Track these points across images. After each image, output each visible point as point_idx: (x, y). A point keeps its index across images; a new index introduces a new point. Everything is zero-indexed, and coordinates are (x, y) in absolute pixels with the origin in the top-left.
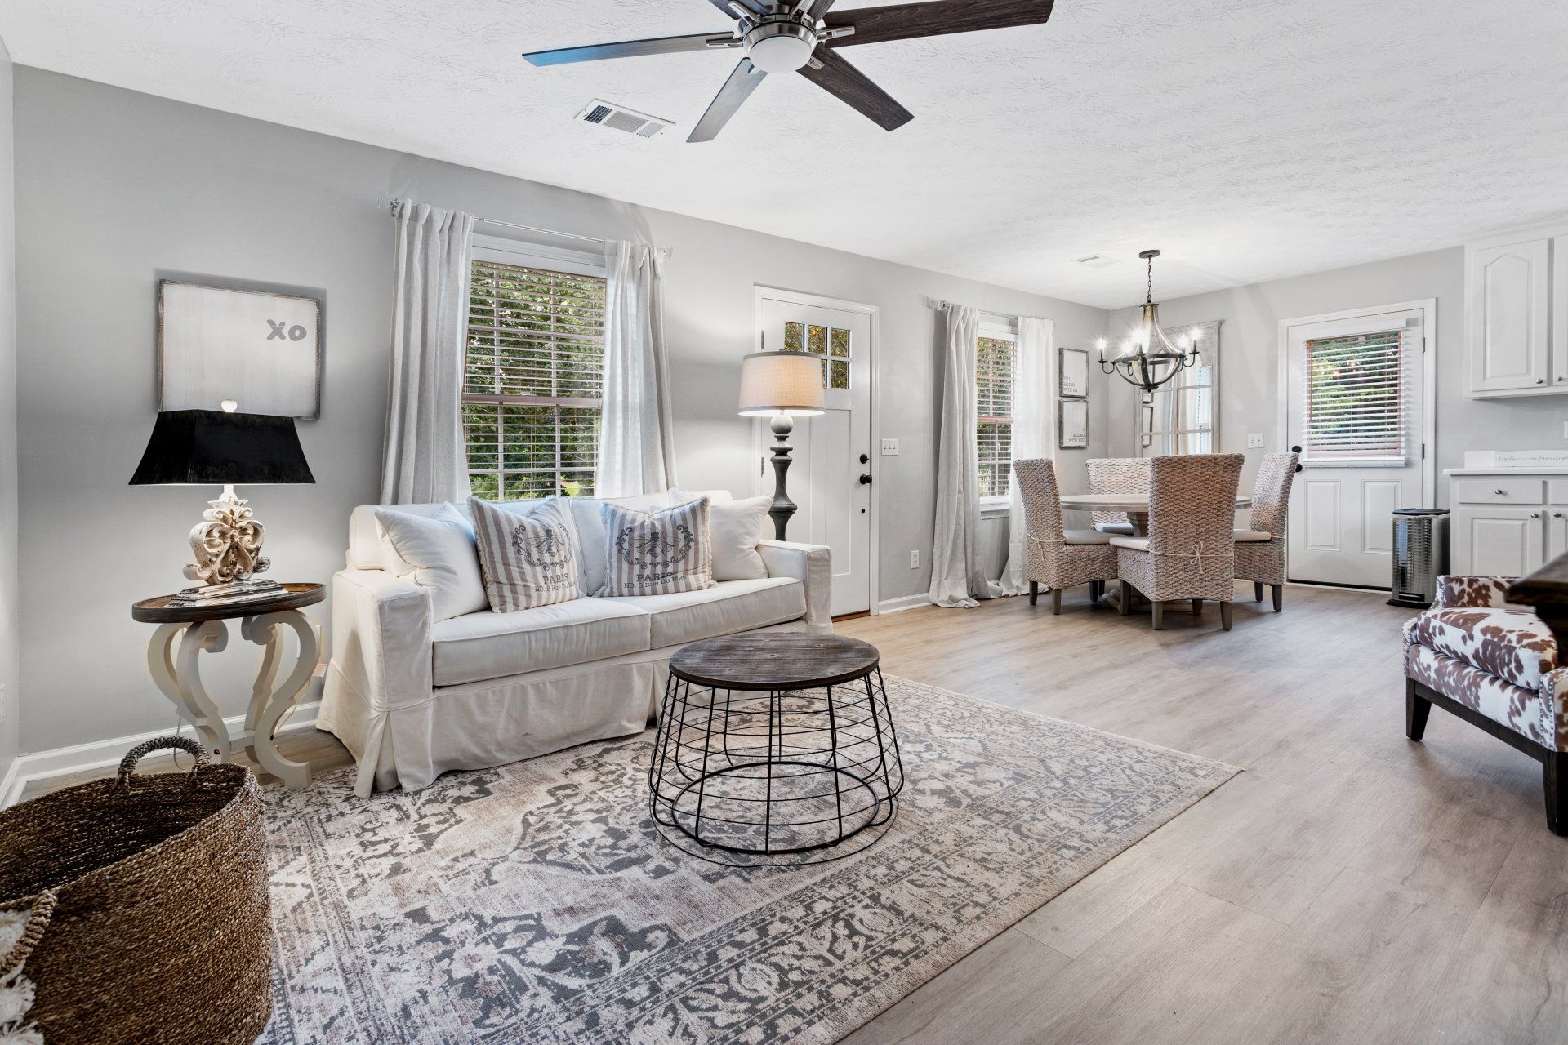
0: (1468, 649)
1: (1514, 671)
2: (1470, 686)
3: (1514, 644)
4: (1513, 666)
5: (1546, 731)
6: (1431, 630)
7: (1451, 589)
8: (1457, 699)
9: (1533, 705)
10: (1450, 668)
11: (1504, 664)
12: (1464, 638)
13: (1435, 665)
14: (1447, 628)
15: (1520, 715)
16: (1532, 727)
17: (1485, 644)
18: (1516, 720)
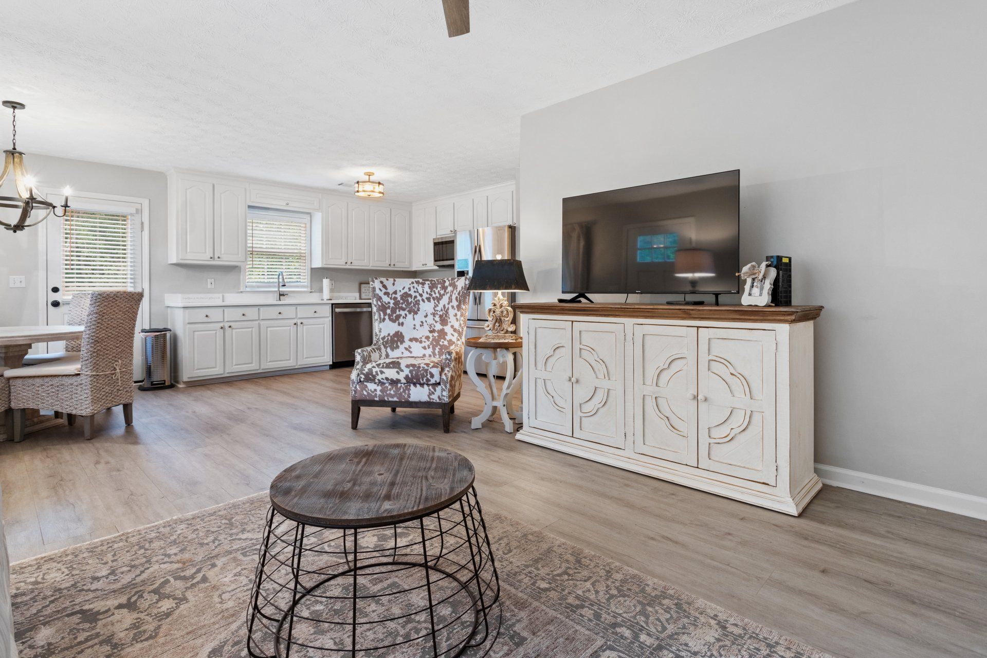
0: (401, 377)
1: (429, 378)
2: (404, 391)
3: (426, 368)
4: (429, 376)
5: (444, 396)
6: (374, 373)
7: (364, 355)
8: (395, 399)
9: (439, 389)
10: (390, 387)
11: (423, 377)
12: (398, 373)
13: (379, 388)
14: (384, 370)
15: (434, 394)
16: (439, 397)
17: (411, 372)
18: (432, 397)
